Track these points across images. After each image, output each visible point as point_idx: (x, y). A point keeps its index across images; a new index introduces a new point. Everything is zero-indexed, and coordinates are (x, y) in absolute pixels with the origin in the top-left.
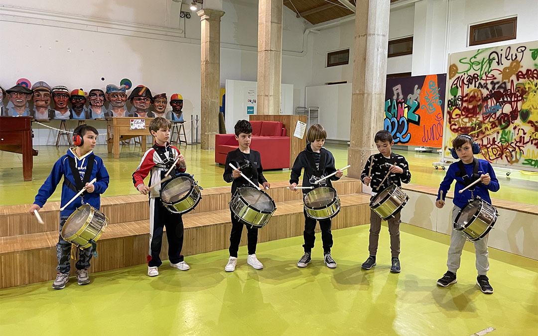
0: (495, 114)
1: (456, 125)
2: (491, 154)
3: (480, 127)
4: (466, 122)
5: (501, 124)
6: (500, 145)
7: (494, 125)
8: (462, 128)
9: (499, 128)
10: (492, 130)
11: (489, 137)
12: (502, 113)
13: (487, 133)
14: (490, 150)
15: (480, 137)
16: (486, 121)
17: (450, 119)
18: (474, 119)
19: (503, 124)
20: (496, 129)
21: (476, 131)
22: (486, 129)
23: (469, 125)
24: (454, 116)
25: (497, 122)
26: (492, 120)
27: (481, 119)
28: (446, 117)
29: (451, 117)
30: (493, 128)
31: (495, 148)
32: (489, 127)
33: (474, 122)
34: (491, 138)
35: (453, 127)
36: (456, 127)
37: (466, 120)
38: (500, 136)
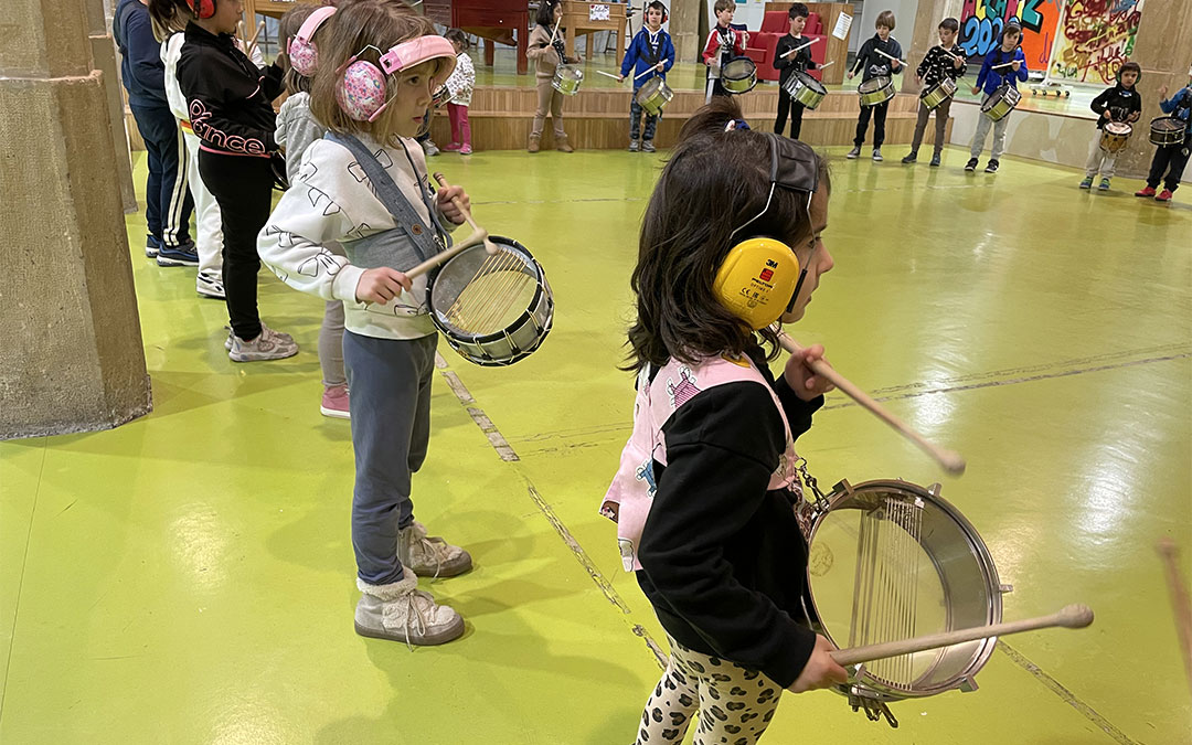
0: (1126, 11)
1: (1073, 27)
2: (1110, 71)
3: (1104, 31)
4: (1088, 24)
5: (1130, 27)
6: (1123, 58)
7: (1122, 29)
8: (1081, 33)
9: (1127, 33)
10: (1119, 36)
11: (1112, 46)
12: (1135, 12)
13: (1112, 40)
14: (1110, 65)
15: (1101, 46)
16: (1113, 23)
17: (1067, 18)
18: (1099, 19)
19: (1133, 27)
20: (1123, 34)
21: (1098, 38)
22: (1111, 33)
23: (1090, 28)
24: (1073, 14)
25: (1126, 24)
26: (1120, 21)
27: (1107, 19)
28: (1063, 14)
29: (1069, 16)
30: (1120, 33)
31: (1117, 63)
32: (1115, 31)
33: (1098, 24)
34: (1114, 47)
35: (1069, 31)
36: (1073, 31)
37: (1088, 20)
38: (1126, 44)
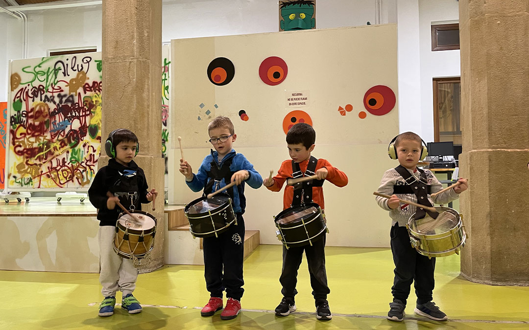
0: (64, 130)
1: (20, 146)
2: (61, 177)
3: (48, 147)
4: (32, 142)
5: (70, 142)
6: (70, 166)
7: (63, 144)
8: (28, 150)
9: (68, 146)
10: (62, 150)
11: (58, 158)
12: (71, 130)
13: (56, 153)
14: (60, 172)
15: (49, 158)
16: (55, 140)
17: (13, 139)
18: (42, 138)
19: (73, 142)
20: (65, 148)
21: (44, 152)
22: (55, 148)
23: (35, 145)
24: (18, 136)
25: (66, 139)
26: (60, 138)
27: (49, 137)
28: (9, 137)
29: (14, 138)
30: (62, 147)
31: (65, 170)
32: (58, 146)
33: (42, 142)
34: (60, 158)
35: (18, 149)
36: (21, 149)
37: (33, 139)
38: (70, 156)
